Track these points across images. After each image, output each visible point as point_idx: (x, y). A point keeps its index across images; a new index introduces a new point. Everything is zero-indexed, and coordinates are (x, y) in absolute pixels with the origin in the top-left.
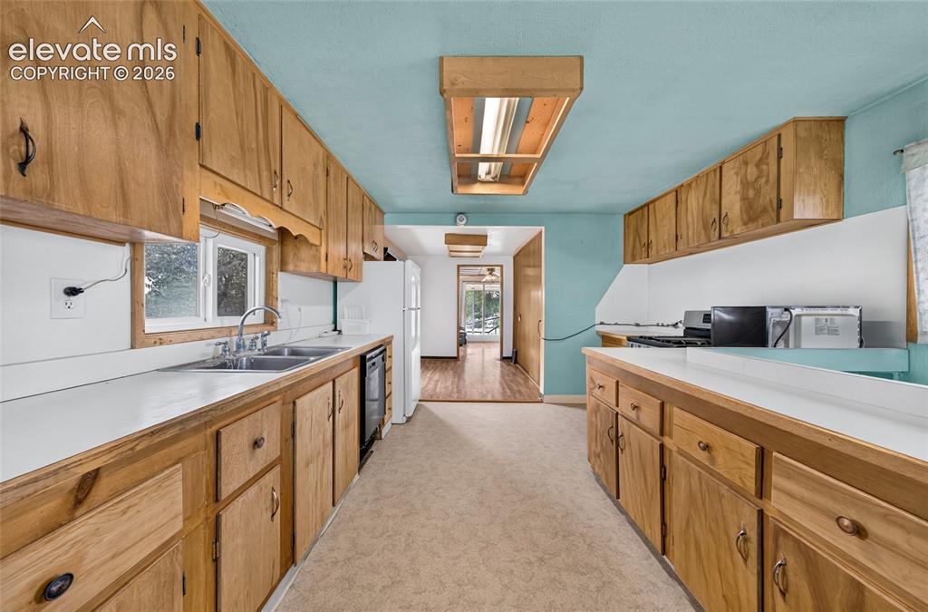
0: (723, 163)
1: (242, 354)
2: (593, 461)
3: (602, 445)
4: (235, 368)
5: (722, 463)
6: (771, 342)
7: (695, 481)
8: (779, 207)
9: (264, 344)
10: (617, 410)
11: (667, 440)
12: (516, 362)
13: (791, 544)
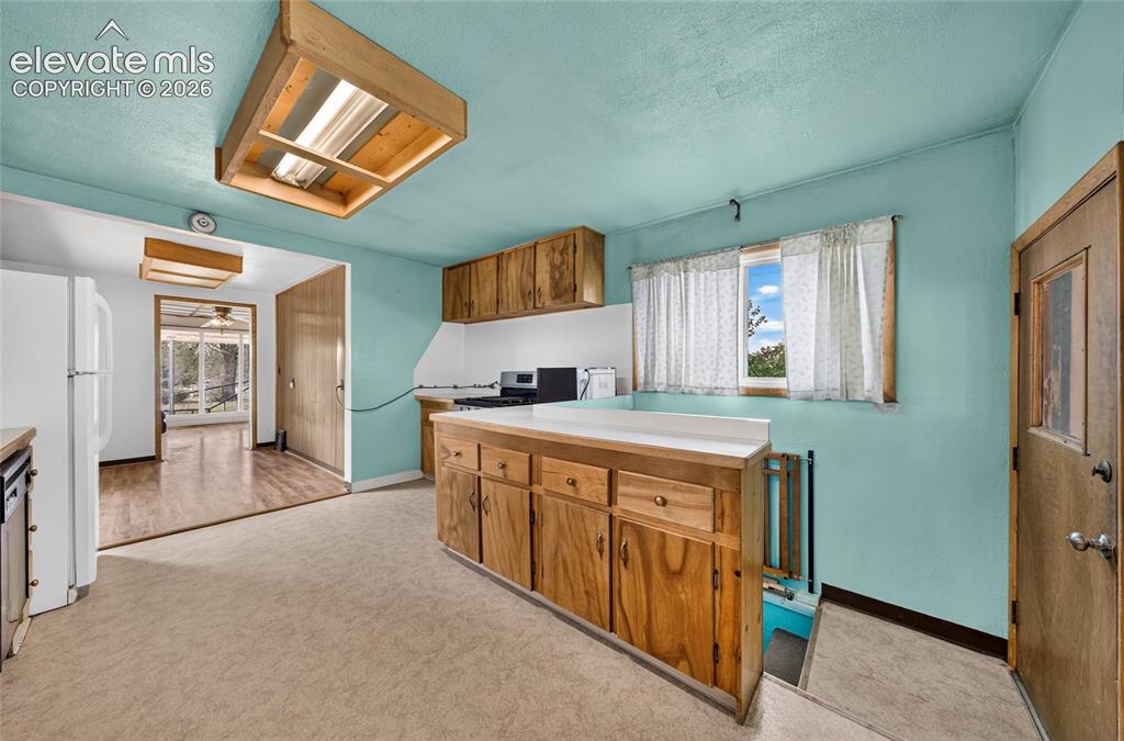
0: (536, 243)
2: (445, 538)
3: (459, 515)
5: (585, 491)
6: (579, 396)
7: (563, 514)
8: (575, 290)
10: (480, 474)
11: (537, 489)
12: (284, 448)
13: (629, 528)
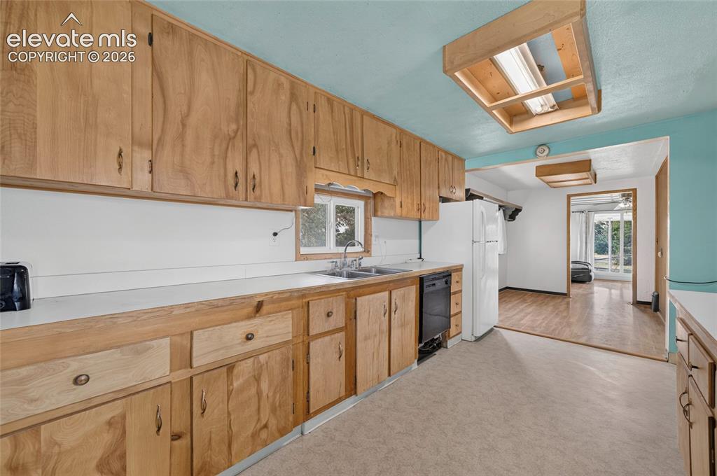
1: (344, 269)
4: (340, 276)
9: (360, 265)
12: (657, 309)
